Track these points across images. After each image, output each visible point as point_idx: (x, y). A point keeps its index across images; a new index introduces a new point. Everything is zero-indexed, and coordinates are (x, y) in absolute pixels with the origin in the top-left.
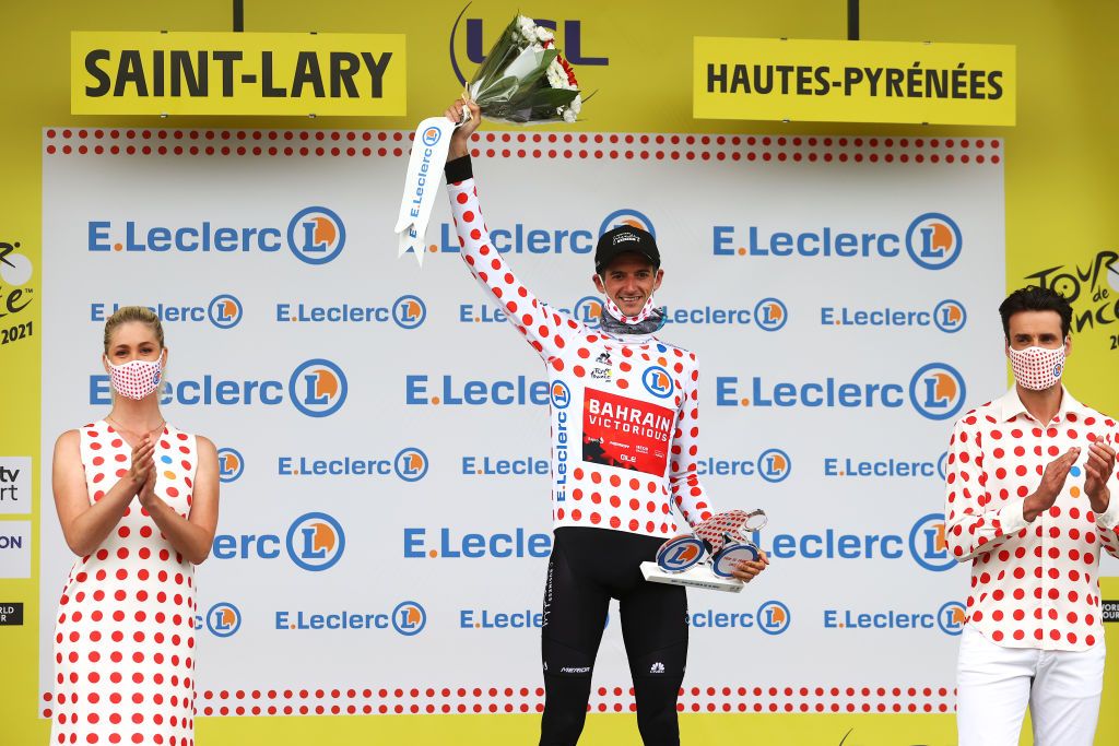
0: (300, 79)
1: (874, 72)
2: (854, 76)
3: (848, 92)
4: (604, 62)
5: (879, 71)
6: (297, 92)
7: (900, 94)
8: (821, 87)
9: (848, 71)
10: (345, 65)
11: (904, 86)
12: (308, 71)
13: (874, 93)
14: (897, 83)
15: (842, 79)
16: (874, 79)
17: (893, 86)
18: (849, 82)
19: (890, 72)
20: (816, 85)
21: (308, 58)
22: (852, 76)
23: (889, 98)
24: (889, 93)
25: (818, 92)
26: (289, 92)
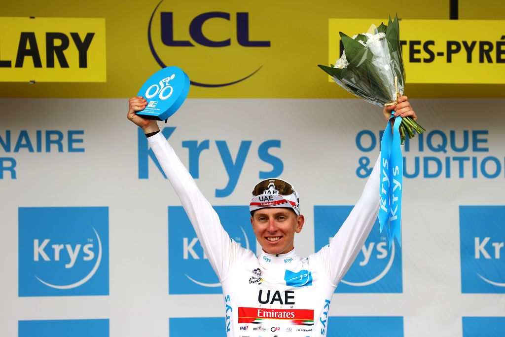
0: (22, 53)
1: (469, 44)
2: (454, 47)
3: (449, 60)
4: (267, 44)
5: (474, 43)
6: (19, 64)
7: (490, 61)
8: (428, 56)
9: (449, 44)
10: (57, 42)
11: (493, 54)
12: (28, 47)
13: (469, 60)
14: (488, 53)
15: (444, 50)
16: (469, 50)
17: (484, 55)
18: (450, 52)
19: (482, 44)
20: (424, 55)
21: (28, 37)
22: (452, 48)
23: (482, 64)
24: (481, 61)
25: (426, 61)
26: (13, 63)
